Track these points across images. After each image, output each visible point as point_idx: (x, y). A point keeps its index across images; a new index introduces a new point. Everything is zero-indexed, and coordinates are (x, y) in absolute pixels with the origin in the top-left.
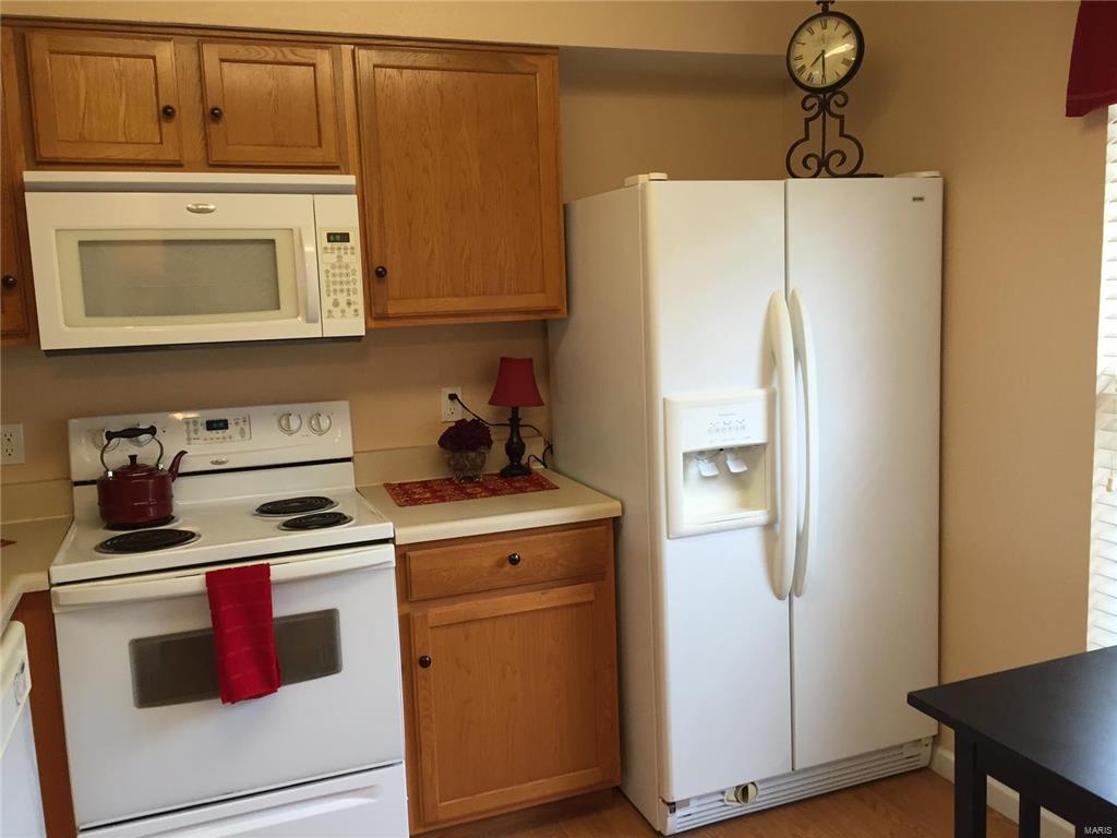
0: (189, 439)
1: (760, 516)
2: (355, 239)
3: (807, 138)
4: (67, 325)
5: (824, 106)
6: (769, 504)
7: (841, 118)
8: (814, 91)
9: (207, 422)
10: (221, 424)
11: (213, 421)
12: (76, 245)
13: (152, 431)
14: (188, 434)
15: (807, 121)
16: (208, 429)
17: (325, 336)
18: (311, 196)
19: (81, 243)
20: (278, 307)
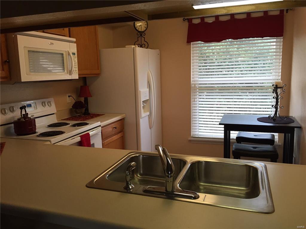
1: (148, 113)
2: (76, 54)
3: (138, 41)
4: (27, 75)
5: (141, 35)
6: (149, 111)
7: (144, 38)
8: (139, 32)
12: (27, 51)
15: (138, 37)
17: (72, 79)
18: (69, 43)
19: (29, 51)
20: (64, 71)
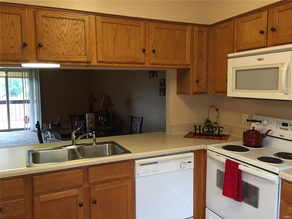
0: (277, 127)
4: (232, 91)
9: (283, 123)
10: (286, 125)
11: (284, 123)
12: (235, 71)
13: (260, 122)
14: (277, 126)
16: (282, 125)
17: (290, 100)
20: (277, 89)
